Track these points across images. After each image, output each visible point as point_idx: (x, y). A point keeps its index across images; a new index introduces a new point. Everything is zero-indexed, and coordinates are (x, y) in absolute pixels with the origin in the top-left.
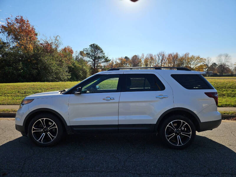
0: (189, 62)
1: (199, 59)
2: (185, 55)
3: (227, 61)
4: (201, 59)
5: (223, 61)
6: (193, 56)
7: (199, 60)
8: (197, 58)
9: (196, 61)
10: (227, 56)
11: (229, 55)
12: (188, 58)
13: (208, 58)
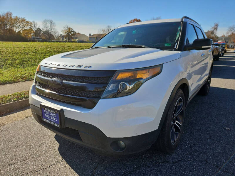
0: (13, 24)
1: (25, 22)
2: (7, 14)
3: (53, 28)
4: (27, 22)
5: (49, 27)
6: (16, 17)
7: (25, 24)
8: (23, 21)
9: (22, 24)
10: (51, 22)
11: (54, 22)
12: (11, 19)
13: (34, 22)
